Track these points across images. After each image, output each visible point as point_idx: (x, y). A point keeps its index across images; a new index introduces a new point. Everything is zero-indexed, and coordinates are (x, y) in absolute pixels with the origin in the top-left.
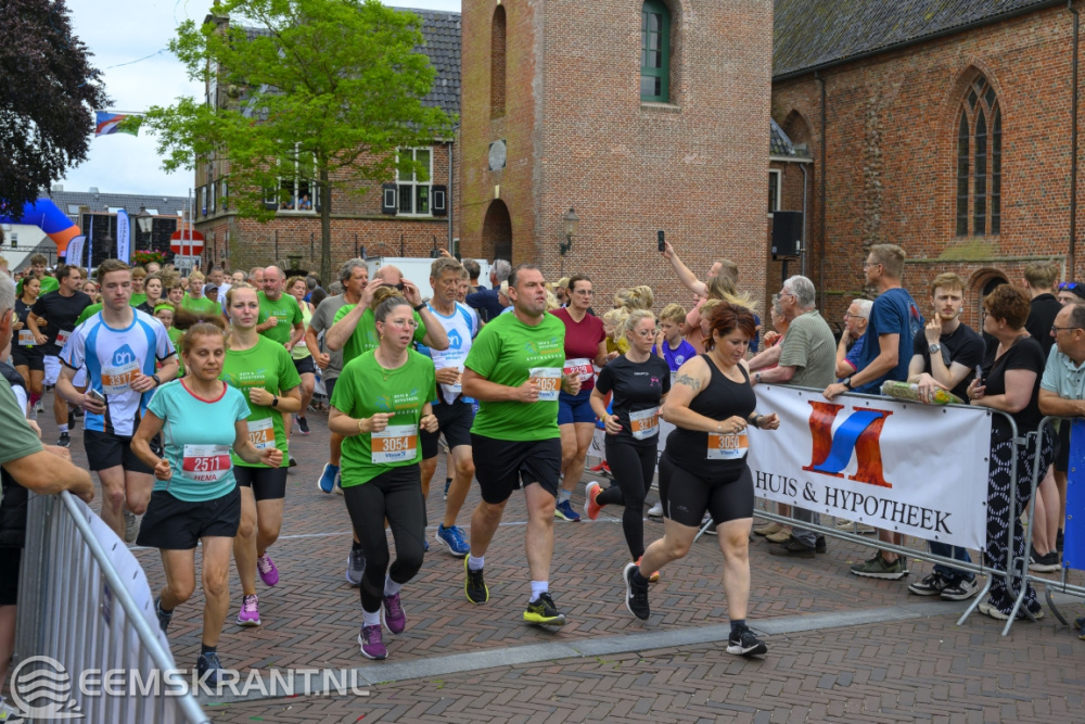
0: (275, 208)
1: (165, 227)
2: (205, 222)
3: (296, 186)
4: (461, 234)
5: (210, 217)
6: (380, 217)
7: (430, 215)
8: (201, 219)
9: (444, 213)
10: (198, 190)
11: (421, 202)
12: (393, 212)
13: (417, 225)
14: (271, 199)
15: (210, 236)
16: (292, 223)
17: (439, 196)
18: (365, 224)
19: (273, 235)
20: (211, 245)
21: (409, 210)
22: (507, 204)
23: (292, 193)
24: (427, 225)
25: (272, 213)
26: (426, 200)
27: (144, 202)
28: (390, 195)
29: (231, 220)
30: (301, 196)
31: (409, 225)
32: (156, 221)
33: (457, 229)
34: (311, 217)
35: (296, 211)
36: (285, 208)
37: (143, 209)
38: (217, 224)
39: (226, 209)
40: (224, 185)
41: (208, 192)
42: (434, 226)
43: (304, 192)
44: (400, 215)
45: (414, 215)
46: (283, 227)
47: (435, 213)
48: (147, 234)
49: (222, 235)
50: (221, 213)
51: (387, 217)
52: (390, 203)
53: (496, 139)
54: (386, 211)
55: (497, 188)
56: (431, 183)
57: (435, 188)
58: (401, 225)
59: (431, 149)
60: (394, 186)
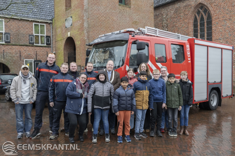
6: (28, 45)
7: (45, 45)
9: (50, 44)
12: (33, 44)
13: (41, 48)
17: (48, 39)
18: (23, 47)
21: (38, 43)
22: (73, 38)
24: (45, 48)
26: (44, 40)
28: (32, 38)
31: (38, 48)
33: (54, 49)
34: (3, 45)
42: (47, 48)
45: (40, 45)
47: (47, 44)
51: (31, 45)
52: (32, 40)
53: (68, 17)
54: (30, 43)
55: (69, 33)
56: (45, 35)
57: (47, 36)
58: (36, 48)
59: (45, 25)
60: (33, 36)
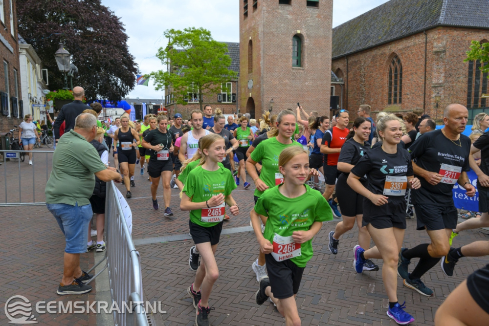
0: (187, 101)
1: (157, 108)
2: (167, 106)
3: (193, 95)
4: (240, 108)
5: (169, 104)
6: (217, 103)
7: (231, 102)
8: (167, 105)
9: (235, 101)
10: (166, 97)
11: (229, 98)
12: (221, 102)
13: (228, 105)
14: (186, 99)
15: (169, 110)
16: (192, 106)
17: (234, 97)
19: (187, 109)
20: (169, 113)
21: (225, 101)
22: (253, 98)
23: (192, 97)
24: (231, 106)
25: (186, 103)
26: (230, 98)
27: (150, 101)
28: (220, 97)
29: (175, 105)
30: (194, 98)
31: (225, 105)
32: (154, 106)
33: (239, 106)
34: (197, 104)
35: (193, 102)
36: (190, 101)
37: (150, 102)
38: (171, 106)
39: (173, 102)
40: (173, 95)
41: (168, 97)
42: (233, 105)
43: (195, 96)
44: (223, 102)
45: (227, 102)
46: (190, 107)
47: (233, 101)
48: (152, 110)
49: (172, 109)
50: (172, 103)
51: (219, 103)
52: (220, 99)
53: (250, 79)
54: (219, 101)
55: (250, 94)
56: (231, 93)
57: (233, 94)
58: (223, 105)
59: (231, 83)
60: (221, 94)
